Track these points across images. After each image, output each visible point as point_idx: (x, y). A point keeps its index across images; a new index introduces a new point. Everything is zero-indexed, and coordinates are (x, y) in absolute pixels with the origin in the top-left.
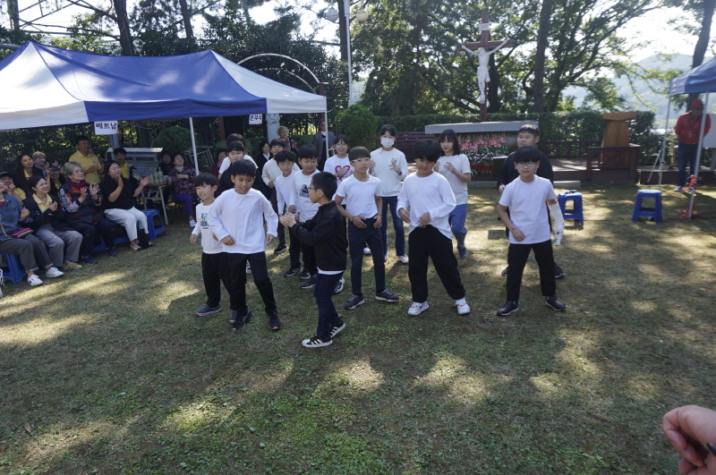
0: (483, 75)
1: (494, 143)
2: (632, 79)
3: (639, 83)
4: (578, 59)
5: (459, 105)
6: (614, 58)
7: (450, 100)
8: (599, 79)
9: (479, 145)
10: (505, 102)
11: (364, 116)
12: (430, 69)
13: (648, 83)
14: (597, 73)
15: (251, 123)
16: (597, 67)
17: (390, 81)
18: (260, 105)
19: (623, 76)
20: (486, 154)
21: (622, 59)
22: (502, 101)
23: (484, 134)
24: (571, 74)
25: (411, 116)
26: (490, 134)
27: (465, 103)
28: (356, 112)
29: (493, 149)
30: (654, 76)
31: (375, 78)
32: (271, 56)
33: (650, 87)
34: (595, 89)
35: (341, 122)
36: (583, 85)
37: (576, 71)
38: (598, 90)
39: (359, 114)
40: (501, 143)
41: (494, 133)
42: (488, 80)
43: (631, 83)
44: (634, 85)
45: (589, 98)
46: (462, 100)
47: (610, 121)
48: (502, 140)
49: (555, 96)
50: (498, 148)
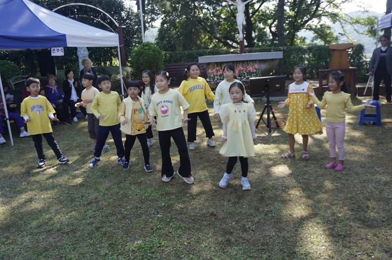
0: (241, 19)
1: (251, 69)
2: (343, 25)
3: (348, 27)
4: (307, 11)
5: (226, 44)
6: (330, 10)
7: (220, 41)
8: (321, 26)
9: (239, 71)
10: (258, 41)
11: (153, 51)
12: (204, 19)
13: (353, 26)
14: (320, 22)
15: (53, 54)
16: (319, 16)
17: (175, 27)
18: (60, 39)
19: (337, 23)
20: (245, 77)
21: (336, 11)
22: (255, 41)
23: (243, 62)
24: (302, 21)
25: (190, 51)
26: (247, 62)
27: (230, 43)
28: (146, 48)
29: (250, 74)
30: (357, 22)
31: (165, 25)
32: (79, 5)
33: (355, 29)
34: (320, 32)
35: (135, 55)
36: (311, 29)
37: (305, 19)
38: (321, 32)
39: (149, 49)
40: (255, 68)
41: (250, 61)
42: (245, 23)
43: (343, 27)
44: (345, 28)
45: (316, 38)
46: (228, 41)
47: (334, 50)
48: (256, 66)
49: (292, 36)
50: (253, 73)
